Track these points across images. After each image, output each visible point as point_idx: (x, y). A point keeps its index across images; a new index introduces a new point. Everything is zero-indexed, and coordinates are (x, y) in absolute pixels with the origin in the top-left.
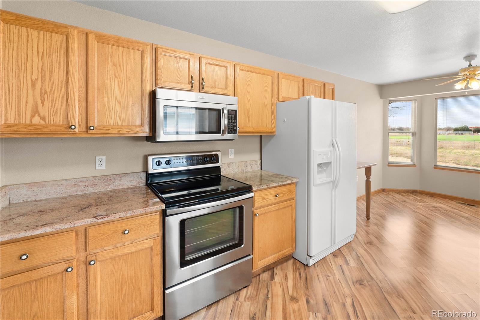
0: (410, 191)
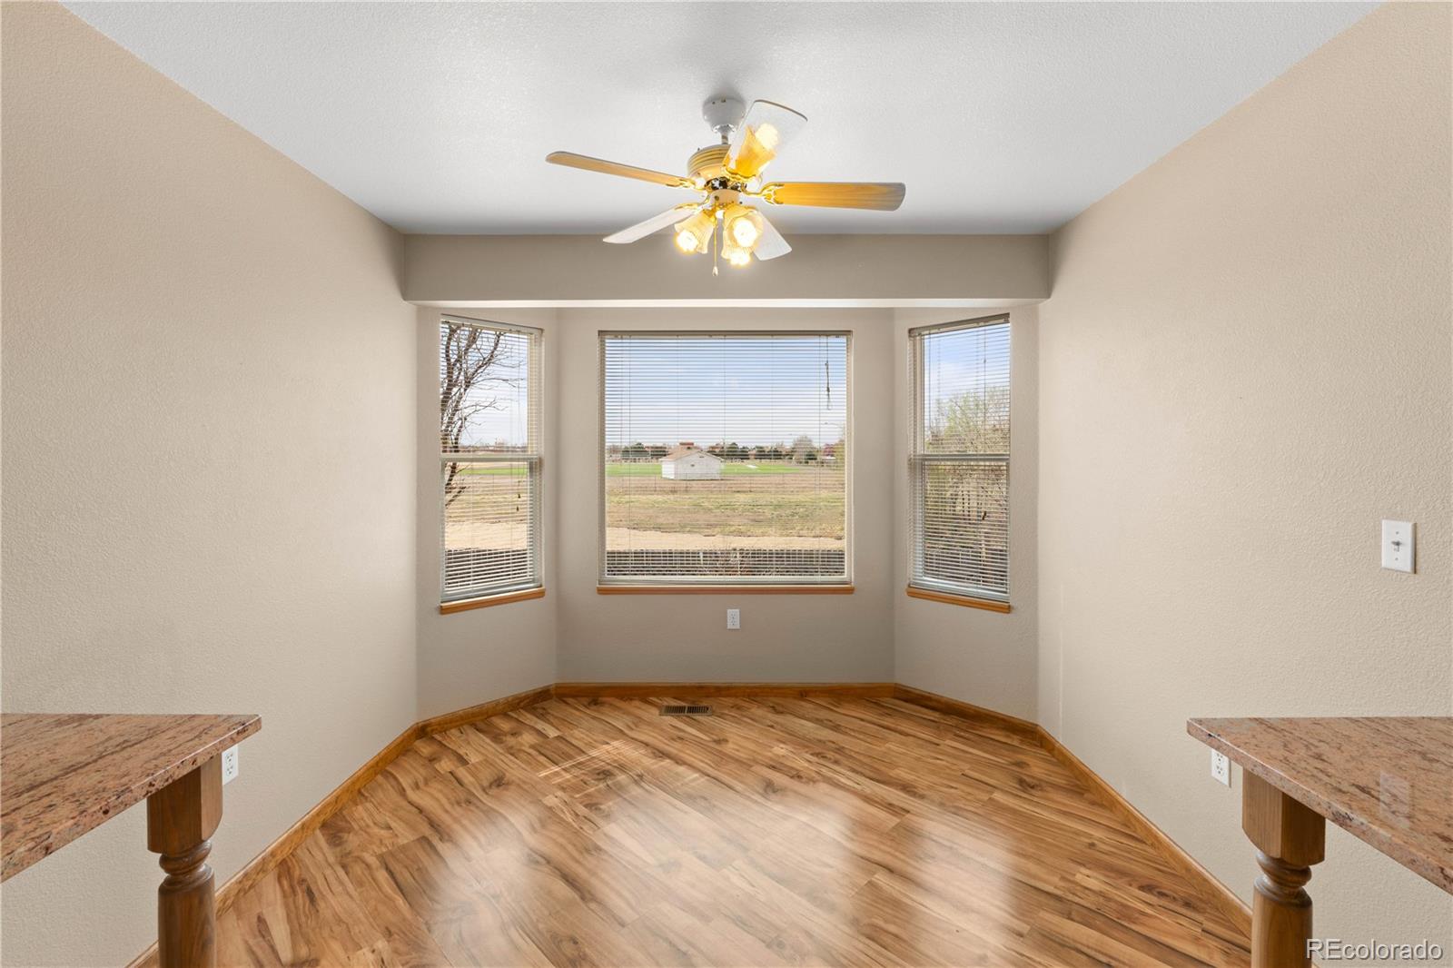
0: (527, 697)
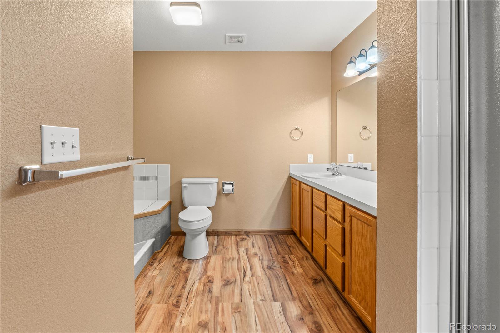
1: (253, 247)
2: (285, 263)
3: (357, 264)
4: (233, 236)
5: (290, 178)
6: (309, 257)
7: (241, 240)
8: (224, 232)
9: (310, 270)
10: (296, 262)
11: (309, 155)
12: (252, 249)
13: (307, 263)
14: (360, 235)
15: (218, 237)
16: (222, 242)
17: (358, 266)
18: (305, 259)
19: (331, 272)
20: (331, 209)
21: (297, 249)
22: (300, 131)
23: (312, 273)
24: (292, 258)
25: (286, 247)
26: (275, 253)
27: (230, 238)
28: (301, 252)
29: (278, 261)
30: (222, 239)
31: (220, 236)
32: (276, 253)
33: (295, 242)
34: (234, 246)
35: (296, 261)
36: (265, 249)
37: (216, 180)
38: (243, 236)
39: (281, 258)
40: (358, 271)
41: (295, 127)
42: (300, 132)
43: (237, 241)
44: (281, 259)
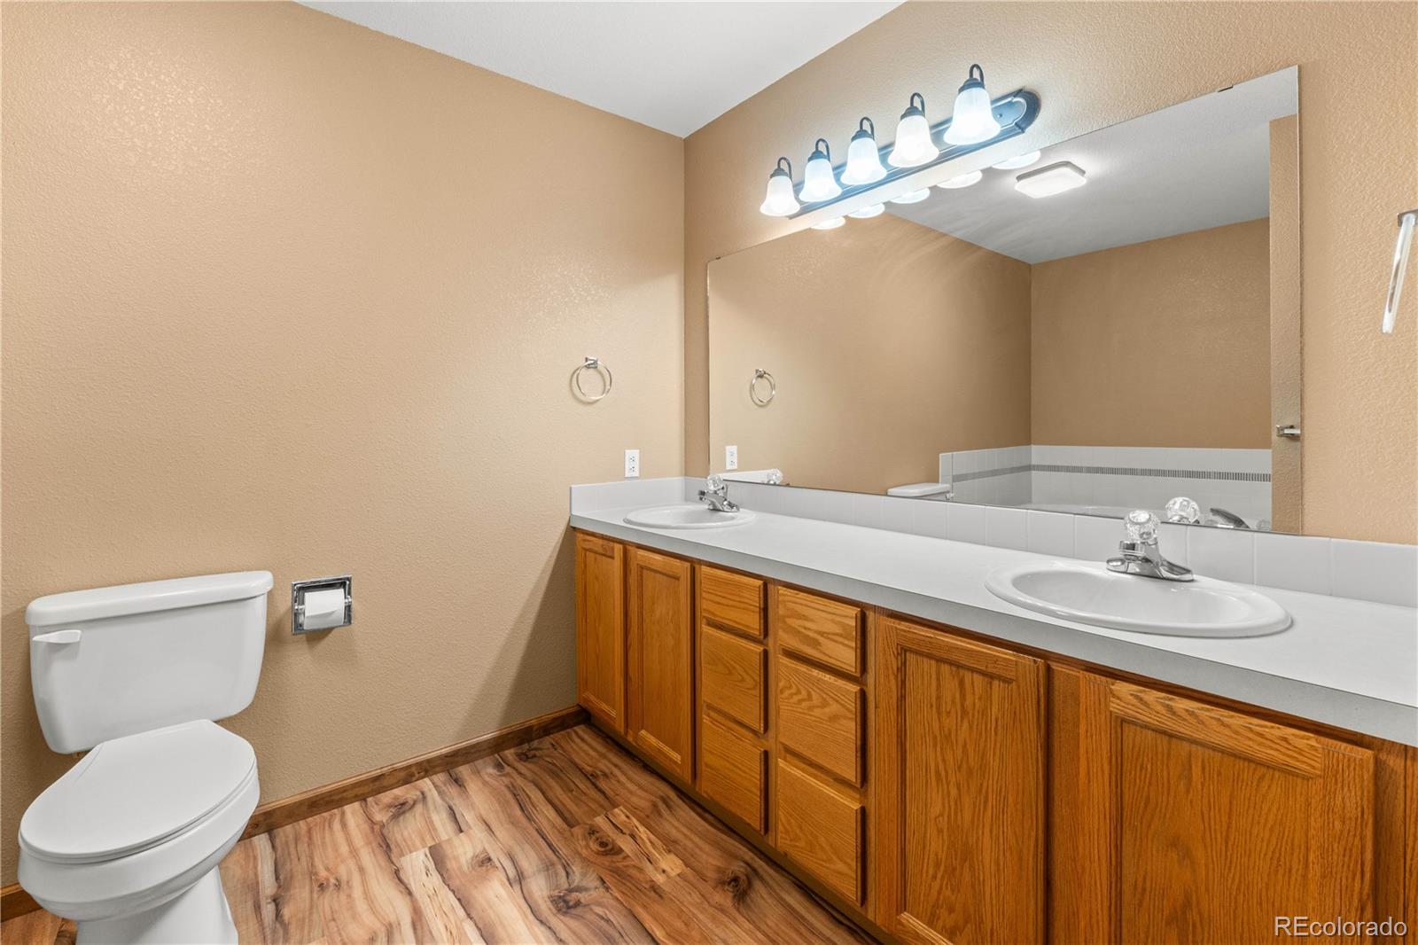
1: (461, 831)
2: (609, 858)
3: (936, 810)
4: (348, 808)
5: (572, 531)
6: (672, 795)
7: (395, 817)
8: (301, 803)
9: (701, 849)
10: (643, 832)
11: (627, 451)
12: (456, 841)
13: (676, 824)
14: (949, 713)
15: (272, 840)
16: (304, 859)
17: (941, 815)
18: (662, 806)
19: (802, 844)
20: (799, 632)
21: (623, 779)
22: (600, 373)
23: (711, 859)
24: (623, 823)
25: (583, 784)
26: (554, 826)
27: (337, 826)
28: (640, 787)
29: (580, 855)
30: (297, 840)
31: (280, 830)
32: (559, 821)
33: (603, 750)
34: (368, 858)
35: (642, 829)
36: (514, 823)
37: (261, 582)
38: (397, 791)
39: (585, 838)
40: (940, 831)
41: (587, 360)
42: (602, 376)
43: (377, 828)
44: (587, 846)
